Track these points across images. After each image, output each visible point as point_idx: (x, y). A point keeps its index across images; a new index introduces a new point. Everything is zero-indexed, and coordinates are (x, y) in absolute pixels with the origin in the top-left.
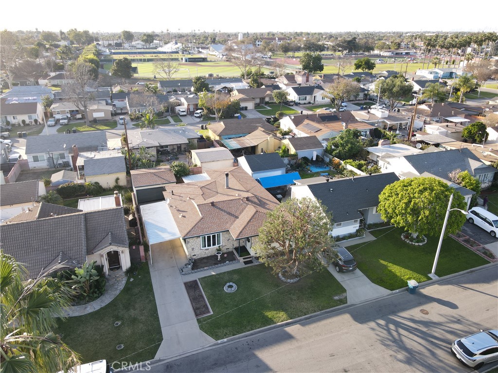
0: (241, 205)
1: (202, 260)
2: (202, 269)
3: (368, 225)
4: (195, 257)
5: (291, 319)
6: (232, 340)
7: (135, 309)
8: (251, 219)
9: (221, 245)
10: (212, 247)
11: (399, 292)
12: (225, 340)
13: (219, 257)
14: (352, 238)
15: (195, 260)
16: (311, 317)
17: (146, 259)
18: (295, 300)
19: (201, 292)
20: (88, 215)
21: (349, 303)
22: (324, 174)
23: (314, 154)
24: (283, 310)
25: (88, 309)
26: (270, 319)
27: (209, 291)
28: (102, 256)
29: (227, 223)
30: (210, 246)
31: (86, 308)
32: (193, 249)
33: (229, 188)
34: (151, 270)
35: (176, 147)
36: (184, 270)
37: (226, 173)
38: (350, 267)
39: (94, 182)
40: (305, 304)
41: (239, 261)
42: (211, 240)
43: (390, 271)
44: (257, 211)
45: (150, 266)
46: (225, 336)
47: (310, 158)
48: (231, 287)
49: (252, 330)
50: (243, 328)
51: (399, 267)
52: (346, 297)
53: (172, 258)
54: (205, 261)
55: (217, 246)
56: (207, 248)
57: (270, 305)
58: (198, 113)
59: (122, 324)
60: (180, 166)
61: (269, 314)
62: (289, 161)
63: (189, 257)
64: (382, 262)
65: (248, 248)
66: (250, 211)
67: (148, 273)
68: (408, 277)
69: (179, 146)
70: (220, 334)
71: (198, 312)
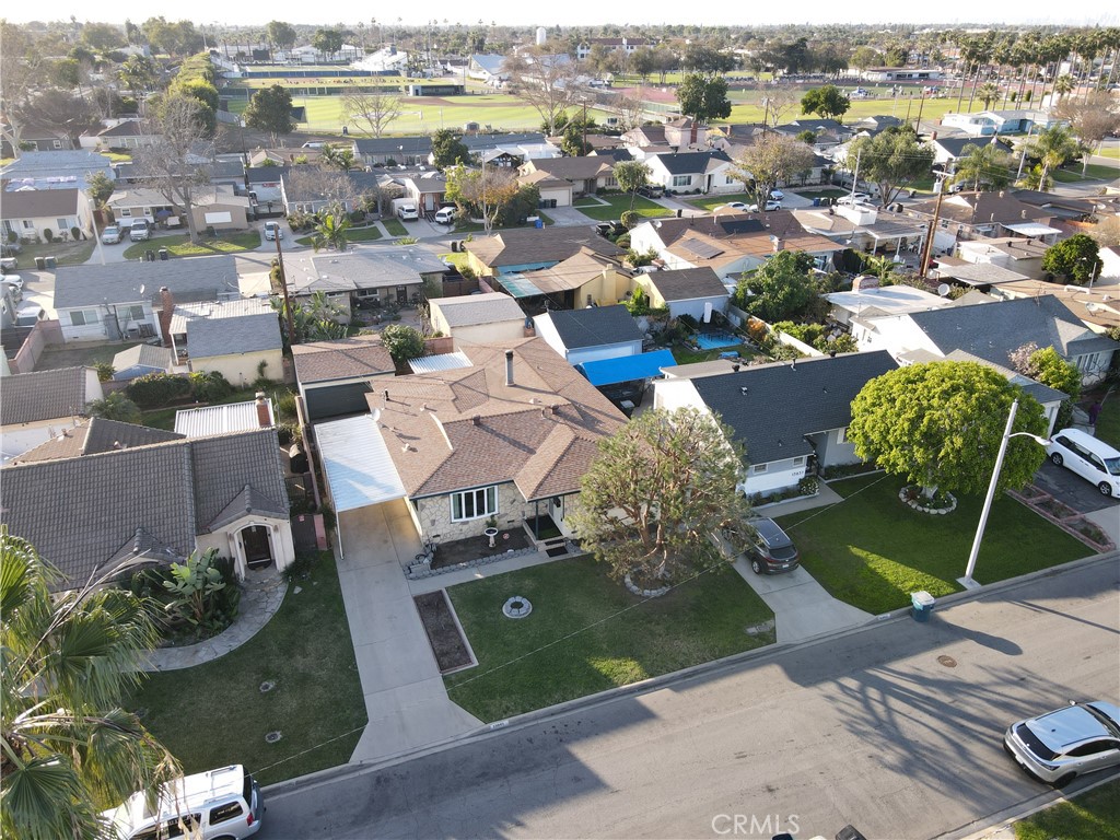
0: (542, 423)
1: (454, 546)
2: (453, 567)
3: (826, 469)
4: (437, 540)
5: (651, 676)
6: (521, 722)
7: (305, 655)
8: (563, 456)
9: (496, 512)
10: (476, 517)
11: (891, 618)
12: (506, 722)
13: (492, 540)
14: (789, 498)
15: (438, 547)
16: (695, 673)
17: (329, 544)
18: (660, 636)
19: (452, 618)
20: (198, 446)
21: (780, 642)
22: (728, 354)
23: (706, 308)
24: (634, 658)
25: (201, 654)
26: (605, 676)
27: (470, 615)
28: (231, 537)
29: (510, 463)
30: (472, 515)
31: (197, 651)
32: (433, 522)
33: (515, 386)
34: (340, 568)
35: (394, 292)
36: (413, 568)
37: (507, 351)
38: (784, 562)
39: (211, 371)
40: (683, 645)
41: (535, 549)
42: (473, 502)
43: (873, 572)
44: (577, 438)
45: (337, 559)
46: (506, 713)
47: (697, 317)
48: (517, 605)
49: (565, 700)
50: (544, 698)
51: (892, 563)
52: (775, 628)
53: (386, 542)
54: (461, 548)
55: (487, 515)
56: (464, 519)
57: (605, 646)
58: (444, 215)
59: (278, 687)
60: (403, 335)
61: (603, 666)
62: (651, 324)
63: (424, 540)
64: (856, 551)
65: (556, 520)
66: (560, 437)
67: (335, 575)
68: (912, 584)
69: (402, 291)
70: (493, 709)
71: (445, 660)
